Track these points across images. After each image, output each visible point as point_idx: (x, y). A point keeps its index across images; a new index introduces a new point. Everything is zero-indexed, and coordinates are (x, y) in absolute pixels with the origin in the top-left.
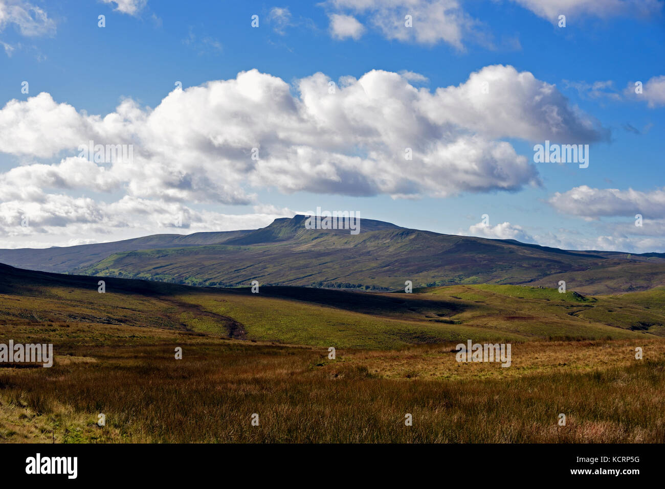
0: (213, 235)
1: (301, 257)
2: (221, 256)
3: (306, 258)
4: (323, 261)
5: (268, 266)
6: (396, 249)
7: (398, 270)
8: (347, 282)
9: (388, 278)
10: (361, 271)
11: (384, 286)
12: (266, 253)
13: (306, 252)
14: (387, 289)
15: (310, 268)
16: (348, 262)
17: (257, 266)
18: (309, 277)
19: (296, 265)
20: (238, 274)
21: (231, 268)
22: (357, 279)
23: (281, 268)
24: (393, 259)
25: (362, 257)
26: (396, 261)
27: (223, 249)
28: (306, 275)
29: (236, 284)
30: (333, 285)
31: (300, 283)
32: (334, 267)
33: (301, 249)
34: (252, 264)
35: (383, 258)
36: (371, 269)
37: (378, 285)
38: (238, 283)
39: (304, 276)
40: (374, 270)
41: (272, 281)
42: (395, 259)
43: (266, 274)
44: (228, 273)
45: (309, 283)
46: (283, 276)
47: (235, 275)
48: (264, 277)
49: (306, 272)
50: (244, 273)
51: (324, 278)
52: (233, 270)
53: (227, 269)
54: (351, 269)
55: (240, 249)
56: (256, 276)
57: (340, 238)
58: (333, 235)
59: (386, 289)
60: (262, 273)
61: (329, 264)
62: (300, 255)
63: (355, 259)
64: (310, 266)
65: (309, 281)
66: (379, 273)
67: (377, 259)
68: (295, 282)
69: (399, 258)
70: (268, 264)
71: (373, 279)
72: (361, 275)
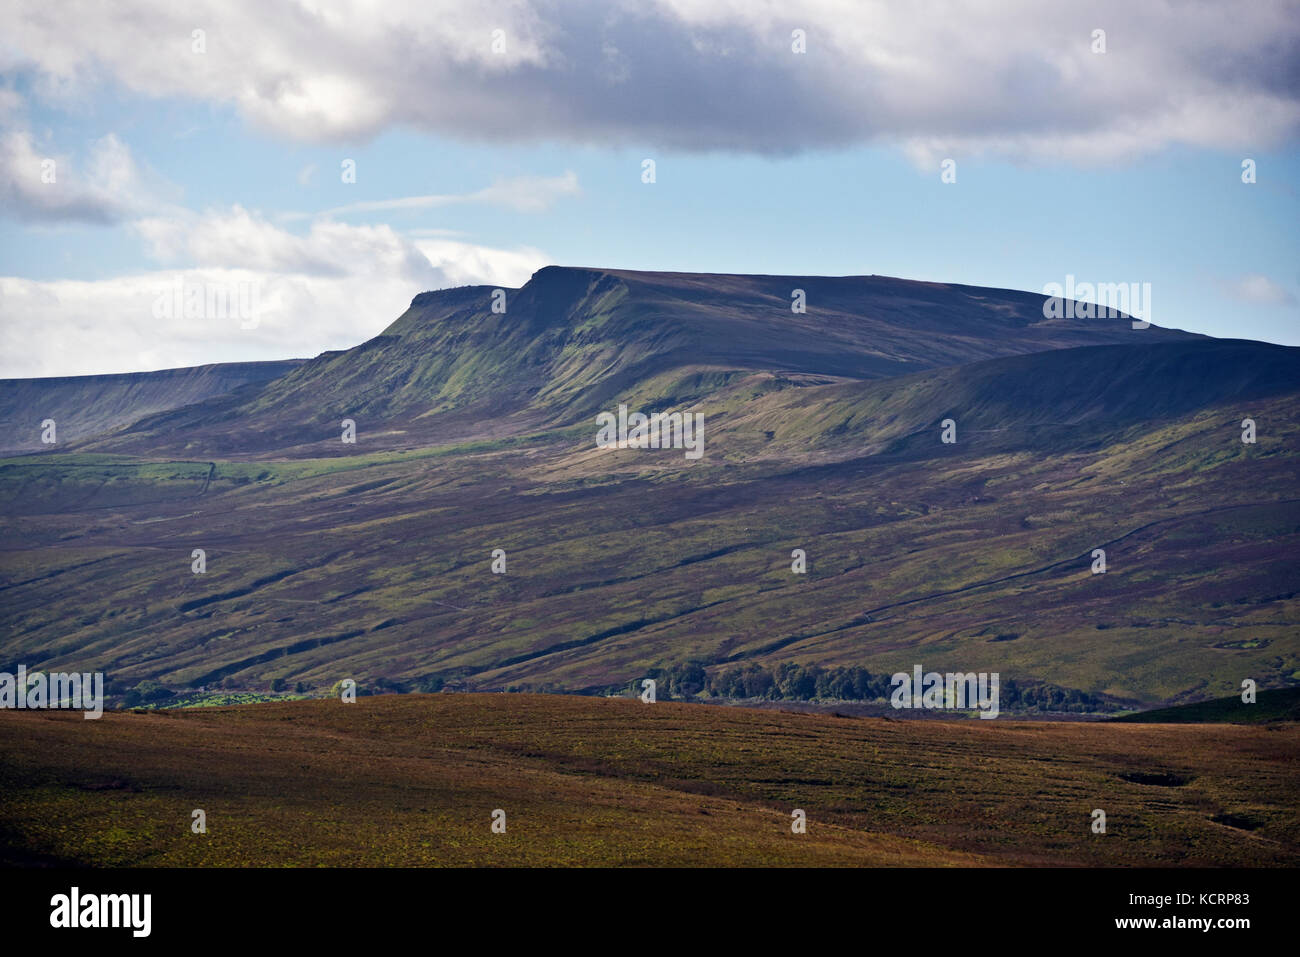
0: (87, 393)
1: (573, 518)
2: (103, 522)
3: (604, 523)
4: (709, 539)
5: (380, 574)
6: (1135, 462)
7: (1153, 587)
8: (848, 664)
9: (1094, 632)
10: (936, 596)
11: (1068, 684)
12: (367, 500)
13: (608, 491)
14: (1091, 701)
15: (628, 585)
16: (856, 546)
17: (312, 575)
18: (625, 639)
19: (549, 569)
20: (203, 627)
21: (159, 590)
22: (914, 643)
23: (458, 584)
24: (1123, 523)
25: (935, 512)
26: (1141, 533)
27: (112, 481)
28: (608, 626)
29: (195, 684)
30: (769, 681)
31: (573, 674)
32: (772, 575)
33: (577, 473)
34: (282, 564)
35: (1060, 515)
36: (990, 585)
37: (1038, 673)
38: (210, 680)
39: (593, 630)
40: (1011, 591)
41: (410, 663)
42: (1137, 520)
43: (371, 622)
44: (142, 622)
45: (626, 669)
46: (472, 632)
47: (182, 632)
48: (355, 643)
49: (608, 610)
50: (235, 620)
51: (711, 644)
52: (172, 603)
53: (138, 597)
54: (875, 583)
55: (213, 476)
56: (311, 635)
57: (804, 404)
58: (767, 385)
59: (1084, 698)
60: (343, 616)
61: (740, 557)
62: (574, 507)
63: (900, 525)
64: (631, 570)
65: (620, 663)
66: (1045, 604)
67: (1026, 526)
68: (536, 669)
69: (1163, 511)
70: (382, 563)
71: (1003, 644)
72: (931, 618)
